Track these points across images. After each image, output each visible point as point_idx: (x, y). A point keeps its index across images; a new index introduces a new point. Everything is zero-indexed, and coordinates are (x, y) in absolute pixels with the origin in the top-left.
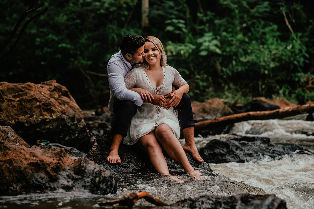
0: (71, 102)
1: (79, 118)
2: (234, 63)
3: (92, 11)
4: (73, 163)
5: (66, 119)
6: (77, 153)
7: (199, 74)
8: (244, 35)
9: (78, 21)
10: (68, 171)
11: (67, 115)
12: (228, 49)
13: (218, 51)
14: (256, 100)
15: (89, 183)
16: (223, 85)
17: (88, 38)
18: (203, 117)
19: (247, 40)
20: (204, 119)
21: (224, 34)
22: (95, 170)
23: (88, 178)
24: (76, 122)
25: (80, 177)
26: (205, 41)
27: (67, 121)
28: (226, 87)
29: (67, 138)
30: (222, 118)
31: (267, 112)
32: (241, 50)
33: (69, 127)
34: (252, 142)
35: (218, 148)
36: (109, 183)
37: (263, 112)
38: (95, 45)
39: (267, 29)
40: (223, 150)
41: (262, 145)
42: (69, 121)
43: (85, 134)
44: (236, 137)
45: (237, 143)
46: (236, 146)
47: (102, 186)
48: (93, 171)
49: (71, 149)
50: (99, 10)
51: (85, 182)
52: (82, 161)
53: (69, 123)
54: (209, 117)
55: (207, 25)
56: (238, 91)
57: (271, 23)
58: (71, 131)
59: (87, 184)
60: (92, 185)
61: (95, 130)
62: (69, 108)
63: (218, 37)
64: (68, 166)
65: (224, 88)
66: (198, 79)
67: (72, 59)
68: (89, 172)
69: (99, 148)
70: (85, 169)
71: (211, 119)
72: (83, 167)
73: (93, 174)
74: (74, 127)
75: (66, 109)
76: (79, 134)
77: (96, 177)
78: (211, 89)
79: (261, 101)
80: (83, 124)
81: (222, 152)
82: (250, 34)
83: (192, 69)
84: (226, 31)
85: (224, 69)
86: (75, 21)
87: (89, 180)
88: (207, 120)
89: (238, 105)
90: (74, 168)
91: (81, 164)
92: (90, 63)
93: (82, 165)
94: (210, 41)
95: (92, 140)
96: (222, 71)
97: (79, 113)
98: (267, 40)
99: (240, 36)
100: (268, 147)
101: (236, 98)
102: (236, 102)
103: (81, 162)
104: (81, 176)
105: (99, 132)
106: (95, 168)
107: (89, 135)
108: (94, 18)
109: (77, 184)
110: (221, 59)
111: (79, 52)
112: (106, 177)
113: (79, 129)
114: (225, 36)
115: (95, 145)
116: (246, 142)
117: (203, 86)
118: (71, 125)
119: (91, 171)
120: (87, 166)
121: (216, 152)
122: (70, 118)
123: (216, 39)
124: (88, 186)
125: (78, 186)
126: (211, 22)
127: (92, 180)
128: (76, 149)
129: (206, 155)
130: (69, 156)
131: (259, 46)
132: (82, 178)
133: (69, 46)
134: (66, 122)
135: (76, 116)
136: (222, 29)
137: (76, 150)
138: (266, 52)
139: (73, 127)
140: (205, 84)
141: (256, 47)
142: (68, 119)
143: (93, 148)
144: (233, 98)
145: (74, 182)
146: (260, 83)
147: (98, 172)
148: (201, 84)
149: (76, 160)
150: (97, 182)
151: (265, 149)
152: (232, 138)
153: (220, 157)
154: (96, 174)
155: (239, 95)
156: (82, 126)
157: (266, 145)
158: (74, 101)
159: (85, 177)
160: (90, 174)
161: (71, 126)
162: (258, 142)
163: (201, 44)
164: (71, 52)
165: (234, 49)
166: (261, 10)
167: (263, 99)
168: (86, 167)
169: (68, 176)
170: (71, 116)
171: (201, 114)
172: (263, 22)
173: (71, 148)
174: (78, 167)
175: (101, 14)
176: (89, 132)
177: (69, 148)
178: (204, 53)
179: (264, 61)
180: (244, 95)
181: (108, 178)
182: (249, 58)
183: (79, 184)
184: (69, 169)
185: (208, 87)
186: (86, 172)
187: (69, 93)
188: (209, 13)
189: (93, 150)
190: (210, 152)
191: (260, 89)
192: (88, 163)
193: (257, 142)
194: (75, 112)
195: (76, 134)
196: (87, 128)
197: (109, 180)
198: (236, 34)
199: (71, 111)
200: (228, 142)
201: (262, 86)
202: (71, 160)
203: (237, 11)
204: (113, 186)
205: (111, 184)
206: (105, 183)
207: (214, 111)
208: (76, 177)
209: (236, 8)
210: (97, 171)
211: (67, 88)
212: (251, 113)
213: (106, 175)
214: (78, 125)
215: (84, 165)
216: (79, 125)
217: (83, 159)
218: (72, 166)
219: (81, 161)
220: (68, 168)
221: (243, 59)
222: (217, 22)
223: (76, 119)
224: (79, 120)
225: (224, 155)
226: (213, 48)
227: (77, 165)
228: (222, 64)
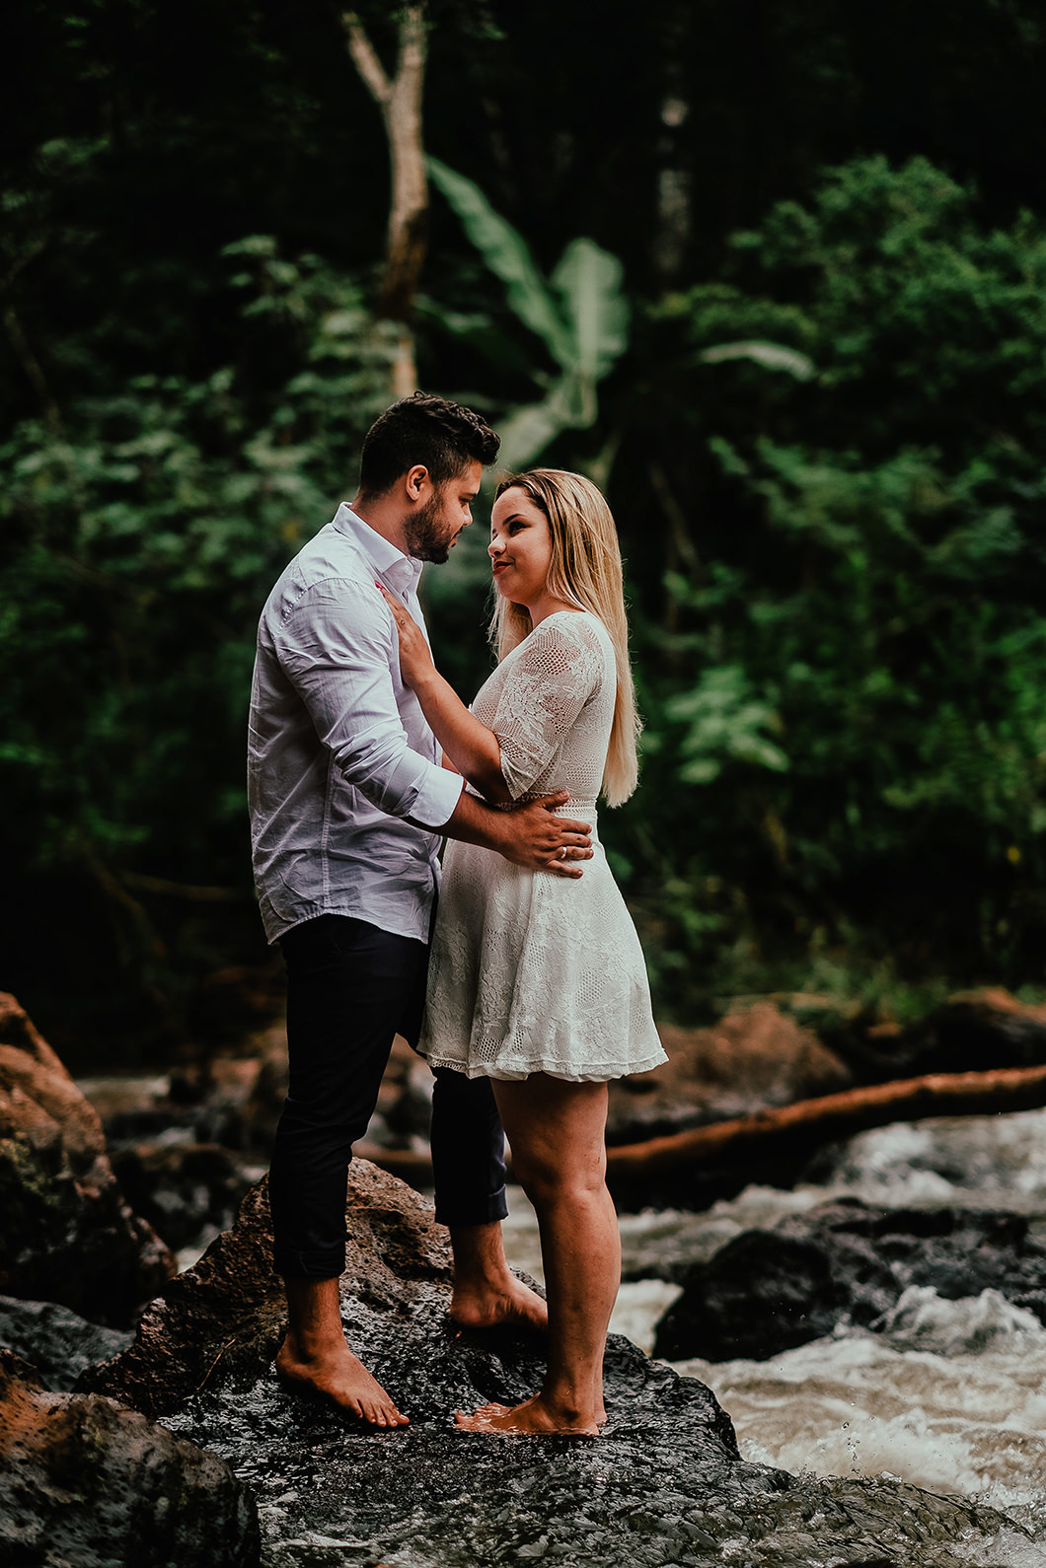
0: (43, 1069)
1: (80, 1148)
2: (853, 814)
3: (145, 577)
4: (41, 1426)
5: (16, 1158)
6: (76, 1329)
7: (681, 873)
8: (899, 674)
9: (76, 632)
10: (20, 1468)
11: (22, 1142)
12: (820, 747)
13: (772, 757)
14: (963, 1008)
15: (121, 1529)
16: (802, 923)
17: (128, 715)
18: (701, 1103)
19: (911, 697)
20: (707, 1118)
21: (799, 672)
22: (152, 1462)
23: (116, 1502)
24: (65, 1175)
25: (77, 1497)
26: (706, 712)
27: (24, 1171)
28: (819, 936)
29: (26, 1255)
30: (794, 1112)
31: (1012, 1077)
32: (884, 753)
33: (33, 1200)
34: (935, 1239)
35: (773, 1276)
36: (221, 1521)
37: (991, 1078)
38: (161, 746)
39: (1012, 644)
40: (795, 1285)
41: (985, 1251)
42: (32, 1168)
43: (113, 1230)
44: (860, 1215)
45: (861, 1246)
46: (861, 1260)
47: (188, 1538)
48: (141, 1465)
49: (45, 1315)
50: (178, 570)
51: (102, 1520)
52: (88, 1420)
53: (31, 1178)
54: (729, 1103)
55: (716, 632)
56: (876, 955)
57: (1030, 612)
58: (43, 1221)
59: (114, 1532)
60: (138, 1537)
61: (169, 1188)
62: (30, 1103)
63: (772, 691)
64: (19, 1444)
65: (806, 938)
66: (675, 899)
67: (53, 821)
68: (118, 1471)
69: (175, 1325)
70: (102, 1457)
71: (740, 1116)
72: (90, 1446)
73: (142, 1479)
74: (56, 1198)
75: (15, 1112)
76: (82, 1234)
77: (154, 1496)
78: (743, 948)
79: (987, 1011)
80: (102, 1181)
81: (794, 1294)
82: (926, 670)
83: (648, 850)
84: (807, 655)
85: (806, 847)
86: (60, 635)
87: (121, 1508)
88: (723, 1118)
89: (877, 1031)
90: (49, 1452)
91: (80, 1432)
92: (138, 835)
93: (85, 1437)
94: (730, 712)
95: (150, 1254)
96: (795, 856)
97: (82, 1128)
98: (1011, 695)
99: (878, 682)
100: (1014, 1261)
101: (869, 990)
102: (868, 1017)
103: (79, 1425)
104: (84, 1492)
105: (188, 1197)
106: (153, 1450)
107: (133, 1235)
108: (154, 610)
109: (62, 1532)
110: (785, 800)
111: (82, 784)
112: (203, 1492)
113: (81, 1209)
114: (805, 686)
115: (155, 1308)
116: (908, 1240)
117: (706, 935)
118: (41, 1188)
119: (133, 1468)
120: (112, 1443)
121: (763, 1292)
122: (35, 1154)
123: (758, 696)
124: (115, 1541)
125: (69, 1544)
126: (733, 615)
127: (135, 1508)
128: (68, 1312)
129: (712, 1310)
130: (23, 1393)
131: (971, 726)
132: (90, 1502)
133: (34, 757)
134: (15, 1176)
135: (69, 1140)
136: (791, 644)
137: (68, 1318)
138: (1011, 756)
139: (53, 1200)
140: (712, 922)
141: (959, 732)
142: (27, 1161)
143: (144, 1327)
144: (854, 989)
145: (49, 1527)
146: (986, 910)
147: (163, 1470)
148: (693, 921)
149: (55, 1409)
150: (162, 1521)
151: (1002, 1269)
152: (840, 1221)
153: (782, 1321)
154: (155, 1475)
155: (881, 977)
156: (95, 1193)
157: (1009, 1252)
158: (57, 1063)
159: (103, 1496)
160: (124, 1479)
161: (41, 1194)
162: (969, 1239)
163: (684, 728)
164: (47, 784)
165: (849, 742)
166: (975, 550)
167: (997, 998)
168: (106, 1447)
169: (17, 1491)
170: (40, 1144)
171: (691, 1089)
172: (988, 610)
173: (45, 1304)
174: (66, 1451)
175: (189, 594)
176: (132, 1218)
177: (36, 1307)
178: (701, 772)
179: (1002, 801)
180: (910, 973)
181: (215, 1494)
182: (926, 789)
183: (71, 1531)
184: (22, 1462)
185: (727, 937)
186: (104, 1473)
187: (30, 1026)
188: (720, 571)
189: (147, 1336)
190: (730, 1296)
191: (987, 940)
192: (118, 1425)
193: (963, 1234)
194: (60, 1119)
195: (66, 1232)
196: (122, 1201)
197: (222, 1503)
198: (860, 672)
199: (41, 1118)
200: (821, 1244)
201: (994, 923)
202: (33, 1414)
203: (858, 560)
204: (242, 1533)
205: (233, 1523)
206: (200, 1523)
207: (754, 1071)
208: (56, 1501)
209: (853, 545)
210: (159, 1466)
211: (21, 1003)
212: (936, 1082)
213: (204, 1483)
214: (78, 1187)
215: (98, 1436)
216: (83, 1185)
217: (88, 1410)
218: (40, 1442)
219: (83, 1415)
220: (19, 1453)
221: (896, 796)
222: (763, 612)
223: (65, 1155)
224: (83, 1162)
225: (804, 1308)
226: (744, 744)
227: (61, 1436)
228: (790, 823)
